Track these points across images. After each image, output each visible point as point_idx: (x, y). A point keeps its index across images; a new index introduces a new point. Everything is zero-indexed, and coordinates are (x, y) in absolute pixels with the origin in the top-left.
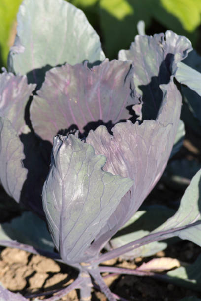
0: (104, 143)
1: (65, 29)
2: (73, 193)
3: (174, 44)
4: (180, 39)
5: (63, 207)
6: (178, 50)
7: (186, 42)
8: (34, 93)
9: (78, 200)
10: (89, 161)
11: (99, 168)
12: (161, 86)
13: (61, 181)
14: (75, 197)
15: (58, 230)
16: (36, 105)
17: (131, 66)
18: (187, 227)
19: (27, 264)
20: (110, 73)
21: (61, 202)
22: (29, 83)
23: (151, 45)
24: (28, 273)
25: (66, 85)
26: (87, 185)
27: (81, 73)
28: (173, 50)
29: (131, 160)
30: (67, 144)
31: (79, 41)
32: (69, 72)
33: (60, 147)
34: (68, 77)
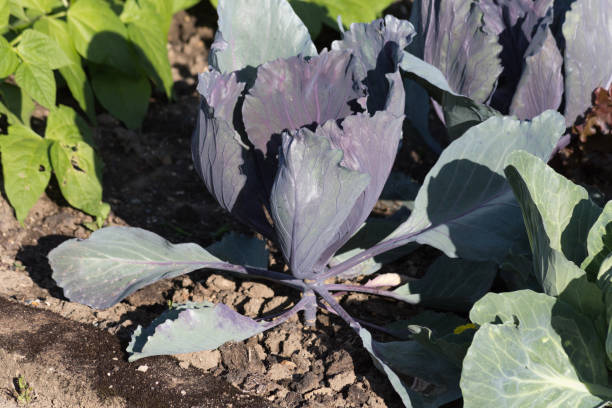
0: (333, 139)
1: (269, 22)
2: (306, 195)
3: (395, 30)
4: (401, 23)
5: (296, 210)
6: (401, 34)
7: (408, 26)
8: (245, 92)
9: (312, 202)
10: (324, 156)
11: (335, 164)
12: (387, 76)
13: (293, 181)
14: (309, 199)
15: (290, 237)
16: (248, 106)
17: (352, 56)
18: (423, 231)
19: (237, 290)
20: (328, 65)
21: (294, 205)
22: (238, 82)
23: (368, 33)
24: (239, 301)
25: (281, 80)
26: (321, 184)
27: (296, 66)
28: (394, 36)
29: (363, 156)
30: (299, 139)
31: (285, 35)
32: (284, 67)
33: (291, 143)
34: (282, 72)
